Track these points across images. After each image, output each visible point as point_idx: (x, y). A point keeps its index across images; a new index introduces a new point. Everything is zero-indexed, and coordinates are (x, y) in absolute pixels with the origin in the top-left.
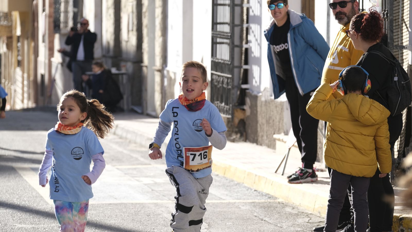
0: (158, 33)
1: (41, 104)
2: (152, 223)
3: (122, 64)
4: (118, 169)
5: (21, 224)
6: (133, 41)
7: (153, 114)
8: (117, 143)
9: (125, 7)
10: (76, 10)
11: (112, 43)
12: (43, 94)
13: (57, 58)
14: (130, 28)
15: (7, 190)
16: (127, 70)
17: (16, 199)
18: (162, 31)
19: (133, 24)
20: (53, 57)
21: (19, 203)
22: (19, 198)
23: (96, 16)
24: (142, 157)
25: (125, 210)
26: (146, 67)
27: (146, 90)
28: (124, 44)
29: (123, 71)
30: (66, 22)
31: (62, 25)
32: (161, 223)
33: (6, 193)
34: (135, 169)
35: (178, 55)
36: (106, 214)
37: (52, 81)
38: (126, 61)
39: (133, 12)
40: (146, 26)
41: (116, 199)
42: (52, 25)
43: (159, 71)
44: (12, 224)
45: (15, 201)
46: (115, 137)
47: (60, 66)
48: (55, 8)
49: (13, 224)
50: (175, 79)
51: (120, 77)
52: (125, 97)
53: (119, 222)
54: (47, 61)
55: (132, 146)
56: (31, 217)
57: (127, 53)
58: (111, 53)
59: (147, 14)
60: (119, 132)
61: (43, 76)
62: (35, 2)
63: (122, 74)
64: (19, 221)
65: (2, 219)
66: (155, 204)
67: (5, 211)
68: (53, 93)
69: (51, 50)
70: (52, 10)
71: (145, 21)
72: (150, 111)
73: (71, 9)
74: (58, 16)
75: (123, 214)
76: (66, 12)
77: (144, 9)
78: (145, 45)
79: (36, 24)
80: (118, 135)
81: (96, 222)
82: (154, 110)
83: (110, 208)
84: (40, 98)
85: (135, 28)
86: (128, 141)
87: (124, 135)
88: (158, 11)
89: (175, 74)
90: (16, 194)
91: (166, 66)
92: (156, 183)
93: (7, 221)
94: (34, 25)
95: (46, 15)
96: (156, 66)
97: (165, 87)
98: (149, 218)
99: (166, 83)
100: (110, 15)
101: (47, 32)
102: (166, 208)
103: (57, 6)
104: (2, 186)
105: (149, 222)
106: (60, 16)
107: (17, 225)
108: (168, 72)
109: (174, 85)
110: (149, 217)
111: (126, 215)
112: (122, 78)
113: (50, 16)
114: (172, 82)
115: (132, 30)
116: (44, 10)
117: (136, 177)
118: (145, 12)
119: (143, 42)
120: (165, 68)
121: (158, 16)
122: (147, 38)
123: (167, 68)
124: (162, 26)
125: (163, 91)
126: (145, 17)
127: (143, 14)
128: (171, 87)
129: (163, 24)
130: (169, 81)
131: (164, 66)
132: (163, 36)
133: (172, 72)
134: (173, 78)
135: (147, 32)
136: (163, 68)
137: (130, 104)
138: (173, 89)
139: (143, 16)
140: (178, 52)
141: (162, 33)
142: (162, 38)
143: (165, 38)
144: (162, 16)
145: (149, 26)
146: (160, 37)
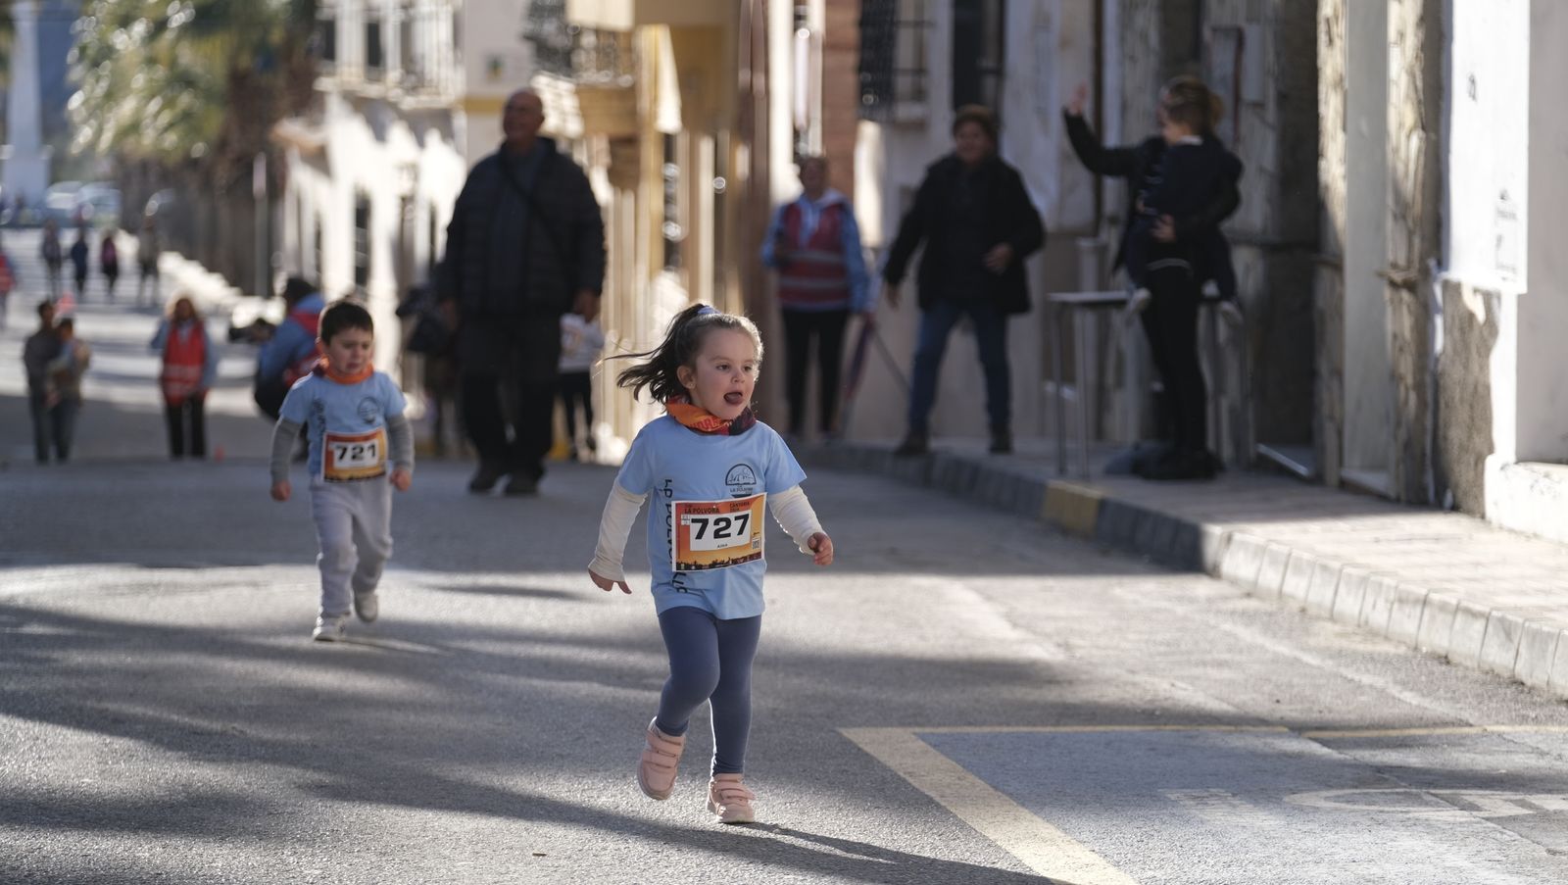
0: (1402, 111)
18: (1419, 102)
26: (1337, 266)
27: (1338, 373)
31: (902, 83)
35: (1502, 214)
40: (1339, 83)
42: (849, 83)
43: (1405, 285)
50: (1491, 324)
59: (1338, 29)
70: (851, 18)
71: (1332, 61)
77: (1327, 8)
78: (1334, 169)
80: (1233, 582)
85: (1272, 95)
88: (1404, 13)
89: (1488, 298)
91: (1442, 263)
95: (810, 40)
96: (1392, 264)
97: (1437, 360)
99: (1439, 343)
101: (817, 114)
106: (894, 44)
108: (1453, 289)
109: (1486, 349)
114: (1475, 336)
116: (799, 18)
118: (1328, 21)
119: (1322, 155)
120: (1434, 270)
121: (1402, 35)
122: (1340, 137)
123: (1445, 275)
124: (1419, 84)
125: (1428, 379)
126: (1331, 41)
127: (1322, 28)
128: (1467, 359)
129: (1424, 71)
130: (1457, 334)
131: (1432, 263)
132: (1424, 128)
133: (1476, 291)
134: (1480, 315)
135: (1340, 109)
136: (1426, 274)
137: (1251, 436)
138: (1484, 367)
139: (1322, 38)
140: (1502, 198)
141: (1420, 114)
142: (1420, 139)
143: (1433, 136)
144: (1421, 35)
145: (1347, 84)
146: (1411, 132)
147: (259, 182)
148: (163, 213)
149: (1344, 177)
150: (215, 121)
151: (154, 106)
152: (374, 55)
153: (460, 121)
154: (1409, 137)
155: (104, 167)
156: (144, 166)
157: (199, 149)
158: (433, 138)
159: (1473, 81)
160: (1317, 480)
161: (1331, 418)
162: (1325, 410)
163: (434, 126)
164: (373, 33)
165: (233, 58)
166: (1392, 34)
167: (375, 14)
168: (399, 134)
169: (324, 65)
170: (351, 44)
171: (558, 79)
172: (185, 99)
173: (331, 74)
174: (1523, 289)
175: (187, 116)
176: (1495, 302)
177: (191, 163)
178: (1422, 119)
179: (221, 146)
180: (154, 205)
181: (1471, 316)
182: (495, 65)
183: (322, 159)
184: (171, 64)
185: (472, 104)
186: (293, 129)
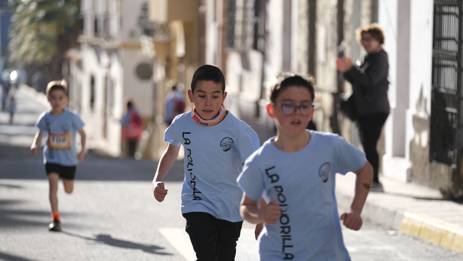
6: (332, 63)
9: (322, 15)
10: (256, 20)
14: (329, 46)
28: (319, 68)
30: (244, 37)
38: (322, 91)
39: (332, 23)
40: (351, 43)
48: (229, 17)
71: (349, 36)
73: (250, 18)
76: (245, 22)
77: (346, 19)
85: (335, 46)
95: (218, 27)
101: (220, 50)
115: (332, 49)
116: (215, 20)
118: (348, 24)
147: (65, 70)
151: (35, 44)
152: (96, 30)
153: (122, 51)
155: (21, 64)
157: (48, 59)
158: (114, 56)
164: (96, 22)
167: (97, 17)
170: (89, 26)
172: (43, 43)
175: (44, 48)
177: (46, 64)
182: (132, 34)
183: (80, 64)
184: (38, 30)
185: (126, 46)
186: (73, 54)
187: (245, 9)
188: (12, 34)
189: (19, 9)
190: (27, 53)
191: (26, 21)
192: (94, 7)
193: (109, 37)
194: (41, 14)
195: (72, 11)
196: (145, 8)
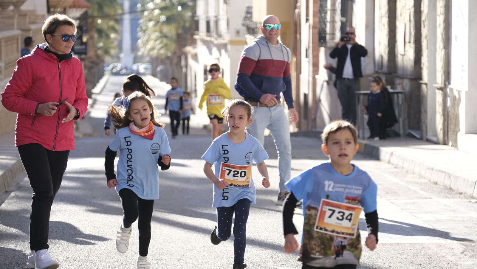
0: (440, 44)
1: (304, 128)
2: (433, 267)
3: (398, 81)
4: (393, 203)
5: (282, 266)
6: (411, 54)
7: (434, 139)
8: (392, 173)
9: (401, 15)
10: (344, 19)
11: (386, 57)
12: (306, 116)
13: (323, 75)
14: (407, 40)
15: (266, 228)
16: (403, 89)
17: (276, 238)
18: (444, 42)
19: (410, 34)
20: (318, 74)
21: (280, 243)
22: (280, 236)
23: (367, 27)
24: (421, 189)
25: (403, 251)
26: (426, 84)
27: (426, 111)
28: (399, 59)
29: (399, 89)
30: (333, 34)
31: (328, 37)
32: (445, 267)
33: (265, 231)
34: (413, 203)
35: (463, 71)
36: (380, 256)
37: (317, 102)
38: (402, 78)
39: (410, 21)
40: (426, 37)
41: (391, 238)
42: (317, 37)
43: (441, 89)
44: (272, 267)
45: (275, 241)
46: (390, 166)
47: (325, 84)
48: (320, 18)
49: (274, 267)
50: (460, 98)
51: (396, 95)
52: (401, 120)
53: (395, 265)
54: (311, 79)
55: (410, 177)
56: (294, 258)
57: (404, 69)
58: (385, 69)
59: (426, 23)
60: (394, 160)
61: (306, 96)
62: (297, 11)
63: (398, 93)
64: (280, 263)
65: (262, 261)
66: (437, 244)
67: (264, 251)
68: (318, 115)
69: (316, 65)
70: (317, 20)
71: (425, 31)
72: (430, 136)
73: (338, 18)
74: (324, 26)
75: (399, 256)
76: (333, 22)
77: (423, 18)
78: (425, 60)
79: (298, 36)
80: (393, 164)
81: (368, 265)
82: (436, 135)
83: (384, 248)
84: (303, 121)
85: (412, 40)
86: (405, 170)
87: (400, 164)
88: (440, 19)
89: (459, 92)
90: (276, 232)
91: (449, 83)
92: (438, 220)
93: (267, 263)
94: (296, 38)
95: (309, 26)
96: (438, 84)
97: (448, 108)
98: (431, 261)
99: (449, 104)
100: (384, 25)
101: (311, 45)
102: (450, 249)
103: (323, 15)
104: (261, 223)
105: (430, 265)
106: (326, 27)
107: (278, 267)
108: (451, 90)
109: (458, 105)
110: (431, 259)
111: (404, 257)
112: (398, 97)
113: (314, 27)
114: (456, 101)
115: (410, 42)
116: (307, 20)
117: (414, 213)
118: (424, 21)
119: (422, 55)
120: (447, 85)
121: (440, 25)
122: (426, 51)
123: (450, 86)
124: (444, 37)
125: (446, 113)
126: (424, 26)
127: (422, 23)
128: (455, 107)
129: (445, 34)
130: (452, 101)
131: (447, 83)
132: (445, 49)
133: (456, 90)
134: (457, 97)
135: (427, 44)
136: (446, 86)
137: (407, 128)
138: (458, 110)
139: (422, 26)
140: (463, 66)
141: (444, 45)
142: (444, 51)
143: (447, 51)
144: (444, 25)
145: (428, 37)
146: (442, 49)
147: (183, 63)
148: (161, 71)
149: (427, 61)
150: (173, 46)
151: (158, 42)
152: (208, 30)
153: (229, 47)
154: (441, 51)
155: (147, 59)
156: (157, 58)
157: (169, 54)
158: (223, 51)
159: (456, 37)
160: (421, 139)
161: (425, 123)
162: (423, 121)
163: (223, 48)
164: (208, 23)
165: (177, 30)
166: (438, 25)
167: (209, 19)
168: (215, 50)
169: (196, 32)
170: (202, 26)
171: (251, 36)
172: (165, 41)
173: (198, 35)
174: (467, 90)
175: (166, 45)
176: (460, 93)
177: (168, 58)
178: (444, 46)
179: (174, 53)
180: (159, 69)
181: (455, 97)
182: (238, 32)
183: (195, 57)
184: (161, 32)
185: (232, 42)
186: (189, 49)
187: (334, 10)
188: (140, 34)
189: (146, 13)
190: (153, 49)
191: (151, 24)
192: (207, 12)
193: (219, 36)
194: (163, 18)
195: (189, 14)
196: (249, 12)
